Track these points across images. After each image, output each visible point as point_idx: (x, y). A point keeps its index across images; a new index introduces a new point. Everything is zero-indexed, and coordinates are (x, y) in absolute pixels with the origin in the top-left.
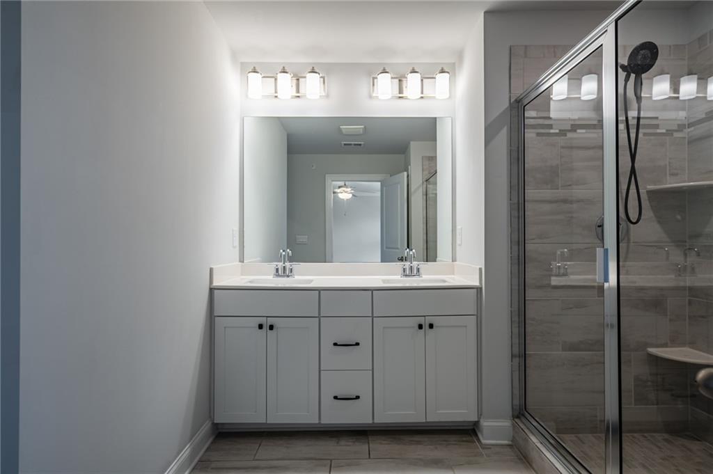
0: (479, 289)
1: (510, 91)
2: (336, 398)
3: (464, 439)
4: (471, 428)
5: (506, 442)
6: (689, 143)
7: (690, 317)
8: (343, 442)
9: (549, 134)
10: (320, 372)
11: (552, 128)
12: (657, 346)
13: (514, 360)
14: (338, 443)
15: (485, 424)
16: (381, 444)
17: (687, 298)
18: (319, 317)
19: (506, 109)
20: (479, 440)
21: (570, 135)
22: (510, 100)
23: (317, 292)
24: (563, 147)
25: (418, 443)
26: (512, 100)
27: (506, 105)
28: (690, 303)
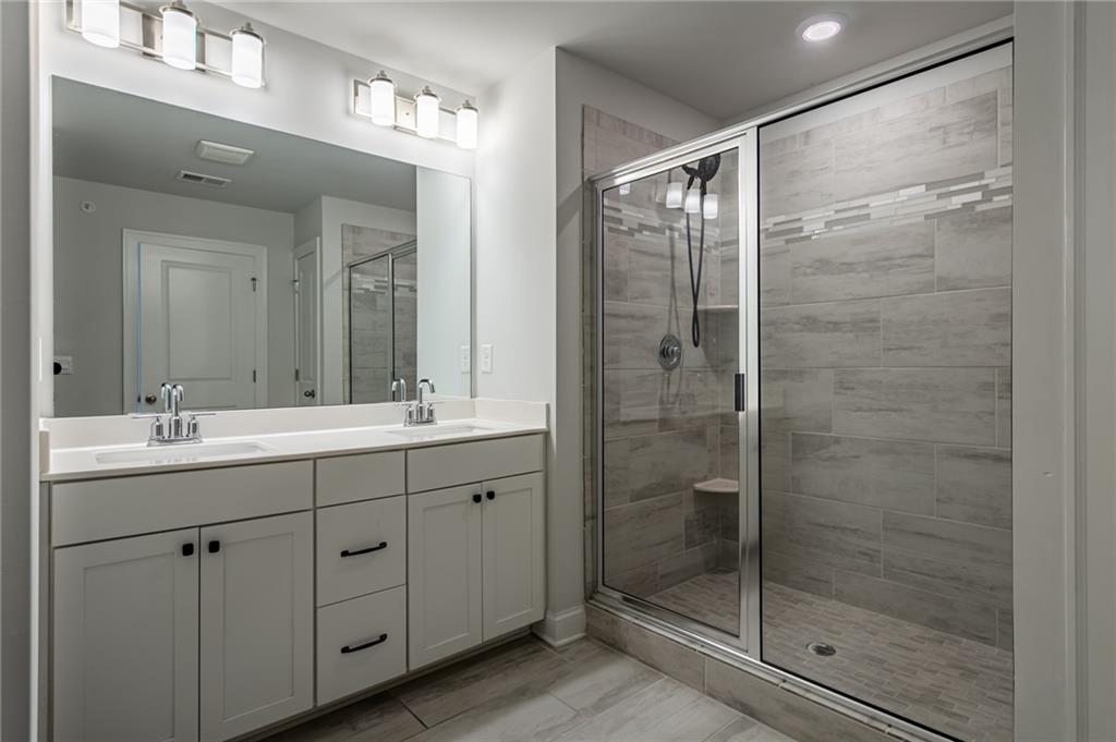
0: (546, 434)
1: (583, 167)
2: (345, 650)
3: (530, 650)
4: (528, 632)
5: (580, 635)
6: (722, 262)
7: (722, 446)
8: (362, 725)
9: (618, 231)
10: (315, 611)
11: (621, 224)
12: (701, 481)
13: (587, 524)
14: (354, 729)
15: (558, 619)
16: (426, 700)
17: (719, 427)
18: (315, 509)
19: (578, 189)
20: (550, 646)
21: (637, 236)
22: (583, 177)
23: (311, 462)
24: (631, 250)
25: (477, 678)
26: (585, 179)
27: (579, 183)
28: (722, 432)
